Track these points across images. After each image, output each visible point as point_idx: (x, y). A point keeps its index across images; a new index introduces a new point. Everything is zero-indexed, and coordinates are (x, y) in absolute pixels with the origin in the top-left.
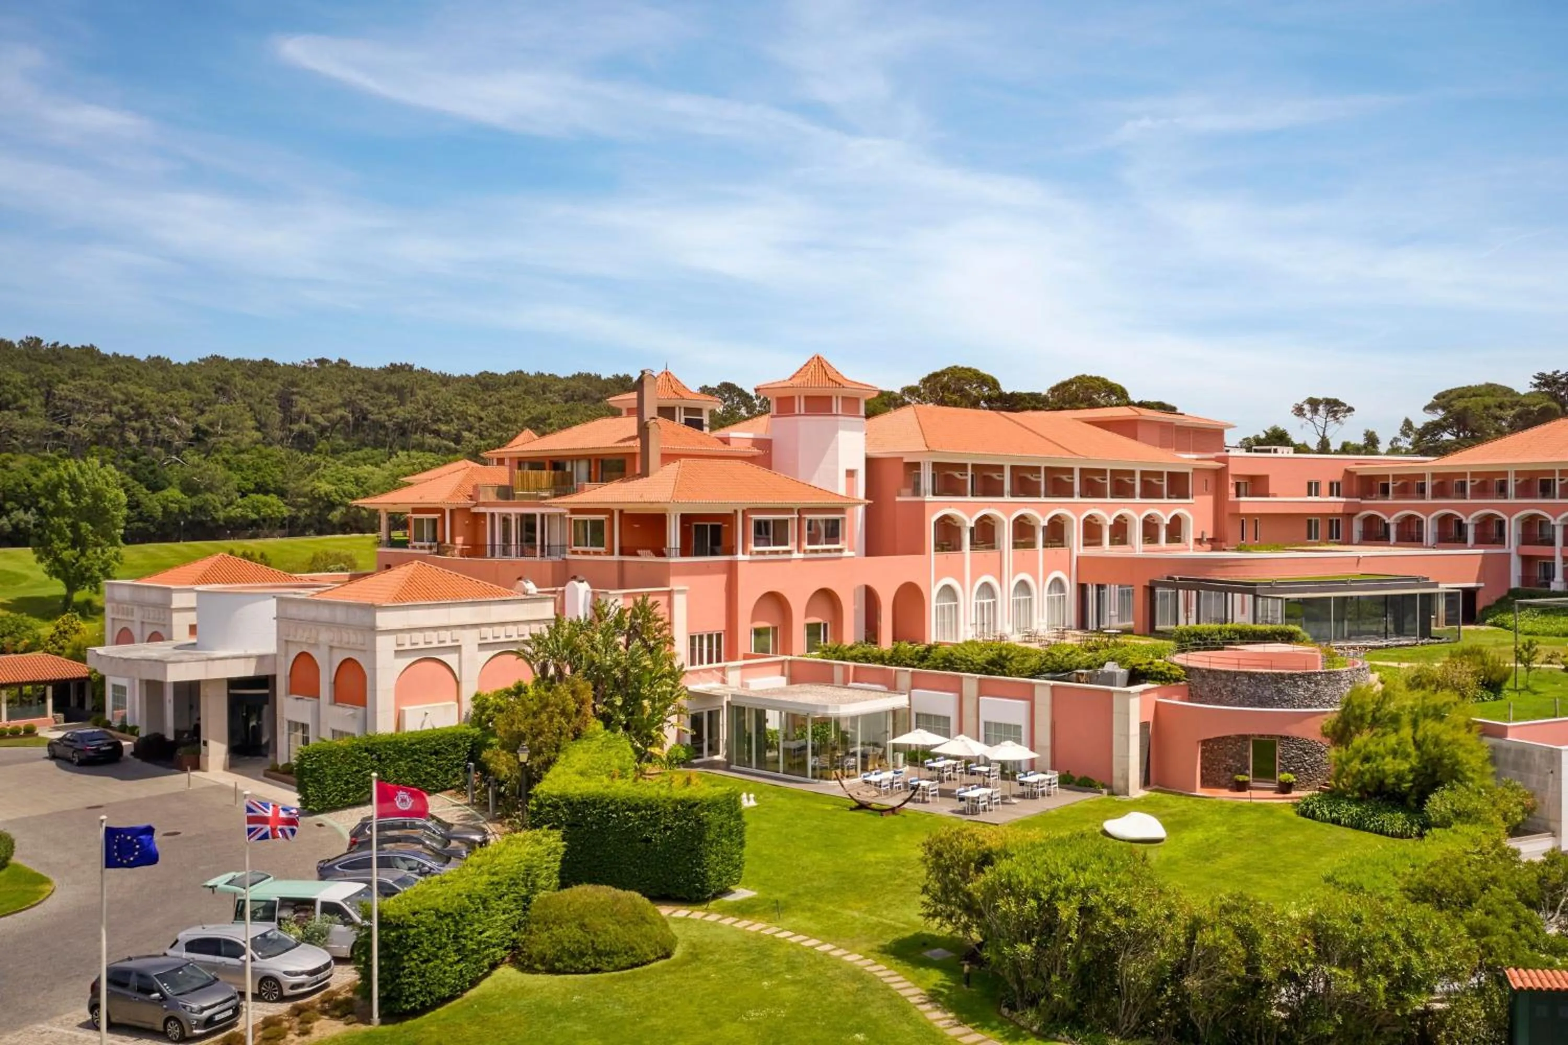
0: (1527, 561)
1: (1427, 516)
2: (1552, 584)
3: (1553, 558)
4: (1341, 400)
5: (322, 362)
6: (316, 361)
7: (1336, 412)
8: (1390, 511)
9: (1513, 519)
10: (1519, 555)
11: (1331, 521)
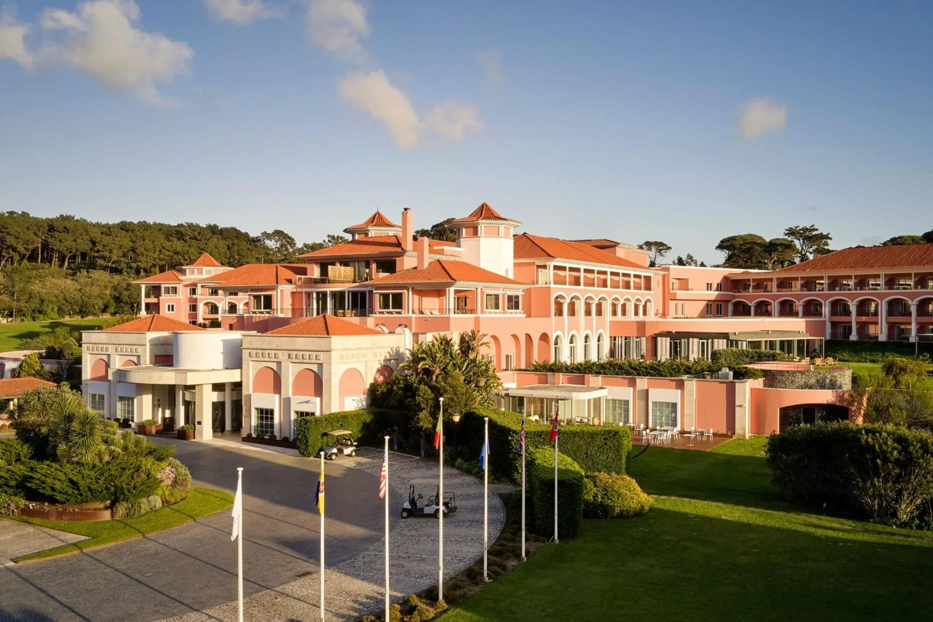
0: (834, 324)
1: (774, 301)
2: (851, 336)
3: (851, 323)
4: (665, 243)
5: (12, 213)
6: (7, 212)
7: (660, 250)
8: (751, 298)
9: (827, 302)
10: (830, 321)
11: (718, 305)
